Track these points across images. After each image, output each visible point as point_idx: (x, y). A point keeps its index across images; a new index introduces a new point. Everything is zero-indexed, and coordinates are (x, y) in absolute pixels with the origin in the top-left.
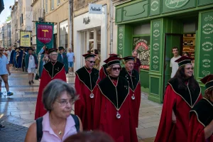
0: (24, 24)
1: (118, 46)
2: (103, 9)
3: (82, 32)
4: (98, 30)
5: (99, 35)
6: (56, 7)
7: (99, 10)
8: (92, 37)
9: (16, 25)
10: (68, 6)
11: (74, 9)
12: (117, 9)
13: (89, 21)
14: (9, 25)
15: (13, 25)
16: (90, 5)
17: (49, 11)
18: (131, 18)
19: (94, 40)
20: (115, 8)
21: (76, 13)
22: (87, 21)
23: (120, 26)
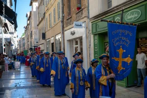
0: (33, 37)
1: (94, 49)
2: (83, 25)
3: (70, 41)
4: (81, 38)
5: (81, 43)
6: (53, 25)
7: (81, 25)
8: (77, 44)
9: (28, 39)
10: (61, 24)
11: (65, 26)
12: (92, 24)
13: (74, 33)
14: (24, 39)
15: (26, 39)
16: (75, 23)
17: (48, 29)
18: (102, 29)
19: (78, 46)
20: (91, 24)
21: (65, 29)
22: (73, 34)
23: (95, 35)
